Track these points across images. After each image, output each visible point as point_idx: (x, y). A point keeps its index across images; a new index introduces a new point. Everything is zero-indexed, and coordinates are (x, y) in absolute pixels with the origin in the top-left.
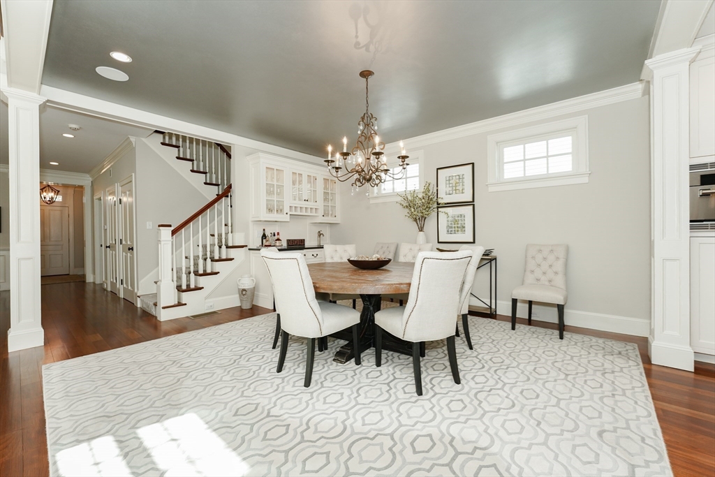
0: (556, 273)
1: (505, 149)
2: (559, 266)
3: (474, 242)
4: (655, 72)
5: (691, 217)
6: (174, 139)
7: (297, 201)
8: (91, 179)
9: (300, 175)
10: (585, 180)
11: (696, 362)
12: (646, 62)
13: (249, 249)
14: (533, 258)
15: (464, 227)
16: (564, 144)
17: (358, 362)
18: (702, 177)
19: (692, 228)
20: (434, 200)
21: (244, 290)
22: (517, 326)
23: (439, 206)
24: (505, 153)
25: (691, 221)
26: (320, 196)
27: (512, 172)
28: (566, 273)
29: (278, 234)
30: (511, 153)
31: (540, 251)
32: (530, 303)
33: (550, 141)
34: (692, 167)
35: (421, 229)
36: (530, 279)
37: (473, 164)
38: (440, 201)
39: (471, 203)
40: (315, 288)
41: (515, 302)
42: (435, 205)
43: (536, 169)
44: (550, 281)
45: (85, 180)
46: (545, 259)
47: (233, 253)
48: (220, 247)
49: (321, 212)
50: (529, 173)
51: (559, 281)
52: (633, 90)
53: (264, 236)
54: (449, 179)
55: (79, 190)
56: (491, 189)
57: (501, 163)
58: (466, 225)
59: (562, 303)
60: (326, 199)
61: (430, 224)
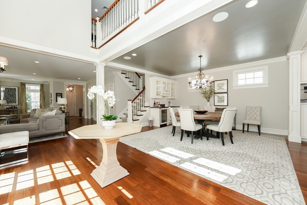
0: (257, 116)
1: (239, 75)
2: (258, 113)
3: (228, 106)
4: (290, 57)
5: (301, 98)
6: (124, 72)
7: (164, 92)
8: (86, 83)
9: (165, 83)
10: (267, 86)
11: (302, 141)
12: (288, 54)
13: (150, 108)
14: (249, 111)
15: (224, 101)
16: (260, 74)
17: (202, 139)
18: (305, 87)
19: (301, 102)
20: (213, 91)
21: (151, 121)
22: (244, 132)
23: (215, 93)
24: (239, 76)
25: (301, 100)
26: (170, 90)
27: (241, 82)
28: (260, 116)
29: (159, 102)
30: (241, 76)
31: (255, 109)
32: (248, 125)
33: (255, 73)
34: (301, 84)
35: (208, 101)
36: (248, 117)
37: (227, 80)
38: (215, 92)
39: (227, 93)
40: (194, 118)
41: (244, 124)
42: (213, 93)
43: (250, 82)
44: (255, 118)
45: (84, 84)
46: (253, 111)
47: (146, 109)
48: (141, 107)
49: (171, 95)
50: (247, 83)
51: (258, 118)
52: (283, 59)
53: (155, 103)
54: (218, 85)
55: (81, 87)
56: (234, 88)
57: (237, 80)
58: (225, 100)
59: (259, 124)
60: (172, 90)
61: (212, 99)
